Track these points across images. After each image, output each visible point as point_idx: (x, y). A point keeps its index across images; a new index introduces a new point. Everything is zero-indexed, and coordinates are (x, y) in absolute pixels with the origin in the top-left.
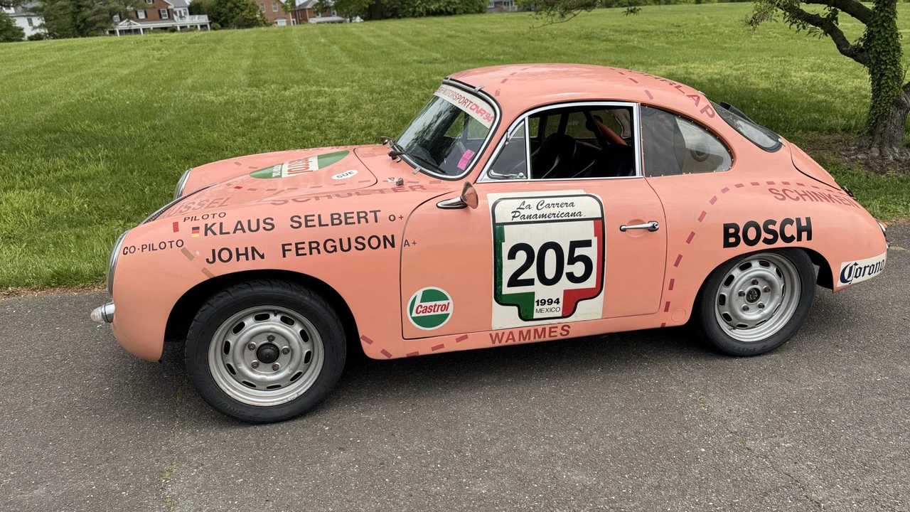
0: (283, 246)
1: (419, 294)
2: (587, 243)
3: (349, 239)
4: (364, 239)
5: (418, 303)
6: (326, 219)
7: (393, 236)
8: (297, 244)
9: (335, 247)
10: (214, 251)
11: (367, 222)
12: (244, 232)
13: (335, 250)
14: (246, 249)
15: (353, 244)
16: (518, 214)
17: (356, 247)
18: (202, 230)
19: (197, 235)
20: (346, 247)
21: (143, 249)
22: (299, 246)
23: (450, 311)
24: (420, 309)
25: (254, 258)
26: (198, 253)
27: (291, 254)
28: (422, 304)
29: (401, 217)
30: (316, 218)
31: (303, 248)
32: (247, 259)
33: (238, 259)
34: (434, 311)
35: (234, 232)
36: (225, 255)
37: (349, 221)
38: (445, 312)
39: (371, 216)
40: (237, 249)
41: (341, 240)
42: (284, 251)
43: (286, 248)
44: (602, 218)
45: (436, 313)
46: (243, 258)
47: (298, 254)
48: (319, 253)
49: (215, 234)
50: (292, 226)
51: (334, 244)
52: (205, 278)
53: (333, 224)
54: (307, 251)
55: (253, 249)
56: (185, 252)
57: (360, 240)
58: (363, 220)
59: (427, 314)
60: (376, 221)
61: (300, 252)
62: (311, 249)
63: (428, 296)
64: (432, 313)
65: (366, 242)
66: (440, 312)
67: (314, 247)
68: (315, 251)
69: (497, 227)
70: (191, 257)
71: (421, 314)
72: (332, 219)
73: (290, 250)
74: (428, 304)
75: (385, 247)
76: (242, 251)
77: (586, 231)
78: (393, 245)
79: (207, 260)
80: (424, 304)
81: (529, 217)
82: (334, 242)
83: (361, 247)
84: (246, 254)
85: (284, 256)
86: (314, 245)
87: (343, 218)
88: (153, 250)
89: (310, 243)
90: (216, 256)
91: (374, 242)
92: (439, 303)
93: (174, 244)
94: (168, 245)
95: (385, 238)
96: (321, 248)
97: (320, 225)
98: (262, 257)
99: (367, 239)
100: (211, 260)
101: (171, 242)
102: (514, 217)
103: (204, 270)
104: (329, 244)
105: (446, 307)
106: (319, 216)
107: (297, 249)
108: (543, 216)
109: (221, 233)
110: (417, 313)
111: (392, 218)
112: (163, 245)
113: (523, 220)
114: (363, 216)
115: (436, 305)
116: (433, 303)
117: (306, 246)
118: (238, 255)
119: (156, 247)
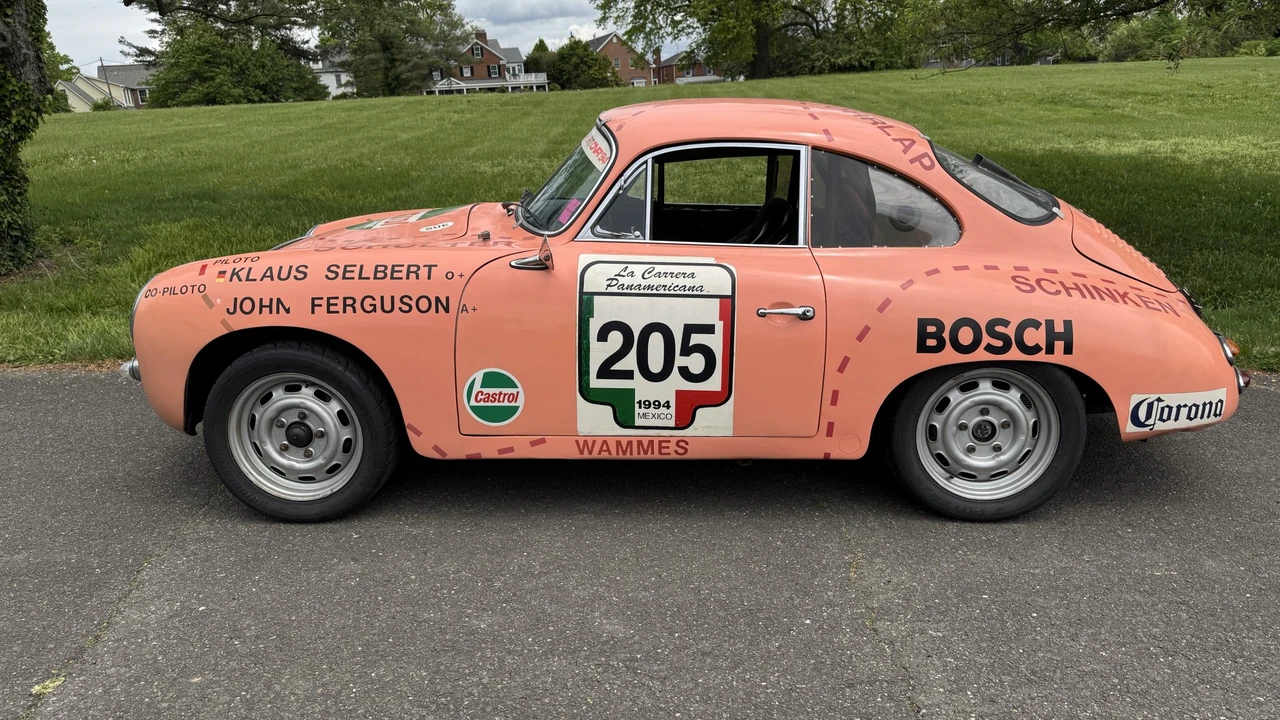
0: (313, 299)
1: (479, 376)
2: (709, 329)
3: (393, 297)
4: (411, 299)
5: (477, 388)
6: (368, 272)
7: (447, 298)
8: (329, 299)
9: (375, 306)
10: (236, 299)
11: (417, 278)
12: (272, 279)
13: (374, 310)
14: (271, 300)
15: (398, 304)
16: (615, 282)
17: (400, 309)
18: (228, 275)
19: (221, 280)
20: (388, 307)
21: (164, 292)
22: (332, 301)
23: (520, 402)
24: (480, 397)
25: (278, 312)
26: (219, 301)
27: (321, 311)
28: (482, 390)
29: (461, 276)
30: (357, 269)
31: (336, 305)
32: (271, 312)
33: (261, 312)
34: (499, 401)
35: (262, 280)
36: (247, 306)
37: (396, 275)
38: (513, 404)
39: (424, 272)
40: (261, 300)
41: (382, 298)
42: (313, 306)
43: (317, 302)
44: (732, 297)
45: (501, 404)
46: (266, 310)
47: (329, 312)
48: (355, 311)
49: (240, 280)
50: (327, 276)
51: (374, 302)
52: (224, 331)
53: (375, 278)
54: (340, 308)
55: (279, 301)
56: (205, 298)
57: (406, 300)
58: (413, 276)
59: (490, 404)
60: (429, 278)
61: (332, 308)
62: (345, 305)
63: (491, 380)
64: (496, 404)
65: (413, 303)
66: (506, 404)
67: (349, 303)
68: (349, 309)
69: (585, 297)
70: (210, 304)
71: (482, 404)
72: (376, 272)
73: (320, 305)
74: (491, 391)
75: (437, 311)
76: (266, 302)
77: (708, 312)
78: (447, 310)
79: (228, 310)
80: (485, 390)
81: (630, 287)
82: (374, 299)
83: (406, 308)
84: (270, 306)
85: (313, 312)
86: (349, 302)
87: (389, 272)
88: (173, 293)
89: (345, 299)
90: (237, 306)
91: (424, 304)
92: (505, 390)
93: (196, 288)
94: (190, 289)
95: (438, 299)
96: (358, 305)
97: (360, 278)
98: (288, 311)
99: (415, 300)
100: (231, 310)
101: (193, 286)
102: (609, 285)
103: (224, 322)
104: (368, 301)
105: (515, 397)
106: (362, 267)
107: (329, 305)
108: (649, 287)
109: (247, 280)
110: (476, 400)
111: (450, 275)
112: (184, 290)
113: (621, 291)
114: (413, 271)
115: (501, 393)
116: (497, 390)
117: (340, 302)
118: (262, 306)
119: (177, 291)
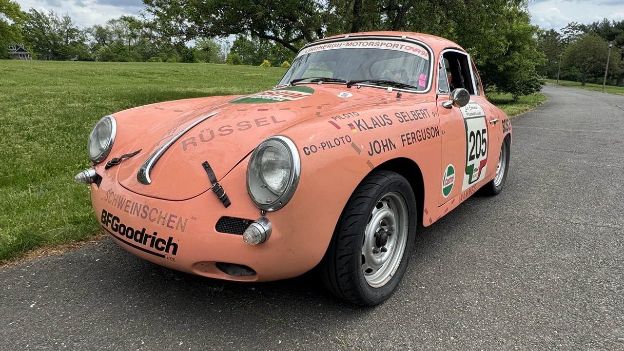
0: (402, 136)
2: (485, 131)
3: (424, 130)
4: (429, 130)
6: (411, 116)
7: (437, 127)
8: (407, 135)
9: (421, 136)
10: (370, 143)
12: (380, 126)
13: (421, 139)
14: (386, 140)
15: (427, 133)
16: (467, 112)
18: (356, 126)
20: (424, 136)
21: (323, 147)
25: (391, 149)
26: (362, 147)
27: (406, 143)
29: (436, 114)
30: (406, 115)
32: (388, 149)
33: (384, 150)
35: (375, 127)
36: (377, 147)
37: (420, 116)
39: (426, 113)
40: (382, 141)
41: (422, 131)
42: (403, 141)
43: (404, 138)
44: (485, 116)
46: (386, 148)
47: (409, 143)
48: (416, 142)
49: (365, 129)
50: (399, 121)
51: (420, 134)
52: (370, 169)
53: (415, 119)
54: (411, 140)
55: (389, 139)
56: (354, 146)
60: (429, 116)
61: (409, 141)
62: (412, 138)
65: (430, 132)
67: (414, 136)
68: (414, 140)
70: (359, 151)
73: (405, 140)
75: (437, 136)
76: (384, 143)
77: (484, 123)
78: (439, 134)
79: (369, 152)
81: (470, 114)
82: (420, 132)
83: (429, 136)
84: (387, 145)
85: (403, 145)
87: (416, 115)
88: (332, 147)
89: (412, 134)
90: (373, 148)
91: (433, 132)
93: (344, 139)
94: (341, 140)
96: (416, 137)
97: (410, 120)
98: (394, 147)
100: (371, 153)
101: (342, 138)
103: (369, 162)
104: (418, 134)
106: (406, 113)
107: (407, 139)
108: (473, 114)
109: (368, 128)
111: (433, 114)
112: (337, 142)
114: (423, 113)
117: (410, 136)
118: (384, 146)
119: (333, 144)
